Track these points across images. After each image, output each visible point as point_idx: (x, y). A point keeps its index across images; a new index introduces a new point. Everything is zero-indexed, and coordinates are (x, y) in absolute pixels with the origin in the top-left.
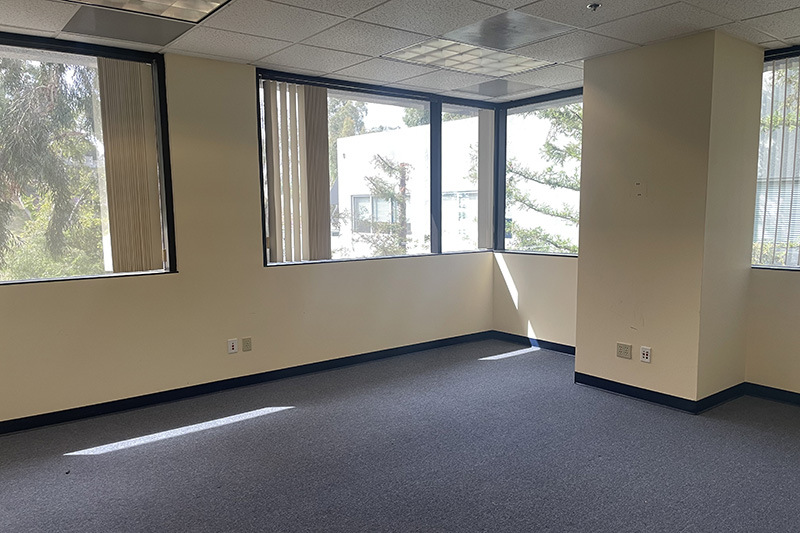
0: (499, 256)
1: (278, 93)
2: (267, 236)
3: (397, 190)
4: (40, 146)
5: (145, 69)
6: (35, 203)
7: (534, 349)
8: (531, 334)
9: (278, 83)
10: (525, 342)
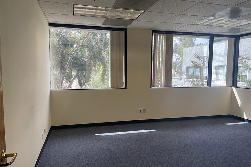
0: (234, 89)
1: (158, 37)
2: (152, 79)
3: (202, 65)
4: (100, 54)
5: (122, 33)
6: (99, 68)
7: (246, 122)
8: (245, 117)
9: (158, 34)
10: (243, 120)
